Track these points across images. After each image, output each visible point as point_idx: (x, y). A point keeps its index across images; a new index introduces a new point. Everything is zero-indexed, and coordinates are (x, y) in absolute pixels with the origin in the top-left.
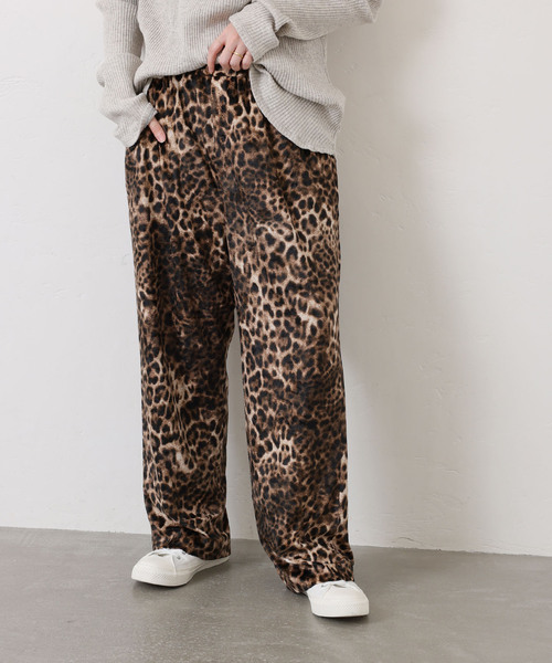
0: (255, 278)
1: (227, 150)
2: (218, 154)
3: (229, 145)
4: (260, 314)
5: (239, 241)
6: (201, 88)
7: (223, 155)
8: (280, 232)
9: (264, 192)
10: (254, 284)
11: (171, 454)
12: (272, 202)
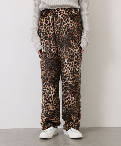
0: (66, 61)
1: (62, 31)
2: (59, 32)
3: (62, 30)
4: (67, 69)
5: (63, 52)
6: (55, 17)
7: (61, 32)
8: (74, 50)
9: (71, 41)
10: (66, 62)
11: (48, 106)
12: (73, 43)
